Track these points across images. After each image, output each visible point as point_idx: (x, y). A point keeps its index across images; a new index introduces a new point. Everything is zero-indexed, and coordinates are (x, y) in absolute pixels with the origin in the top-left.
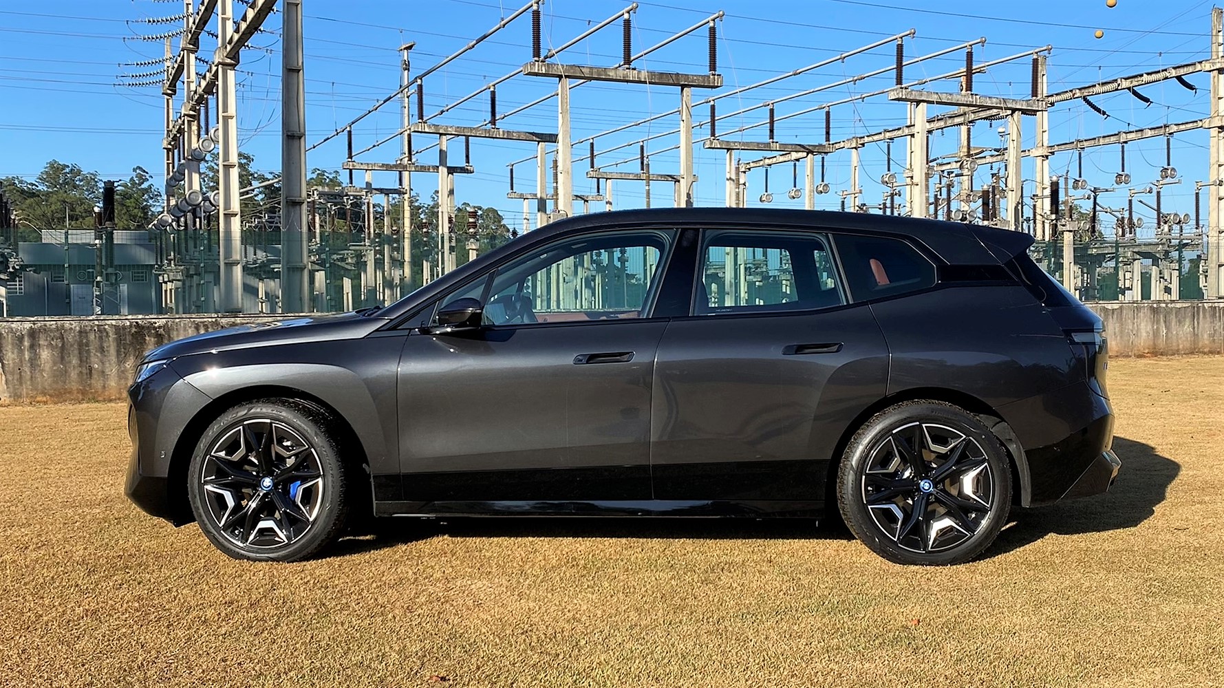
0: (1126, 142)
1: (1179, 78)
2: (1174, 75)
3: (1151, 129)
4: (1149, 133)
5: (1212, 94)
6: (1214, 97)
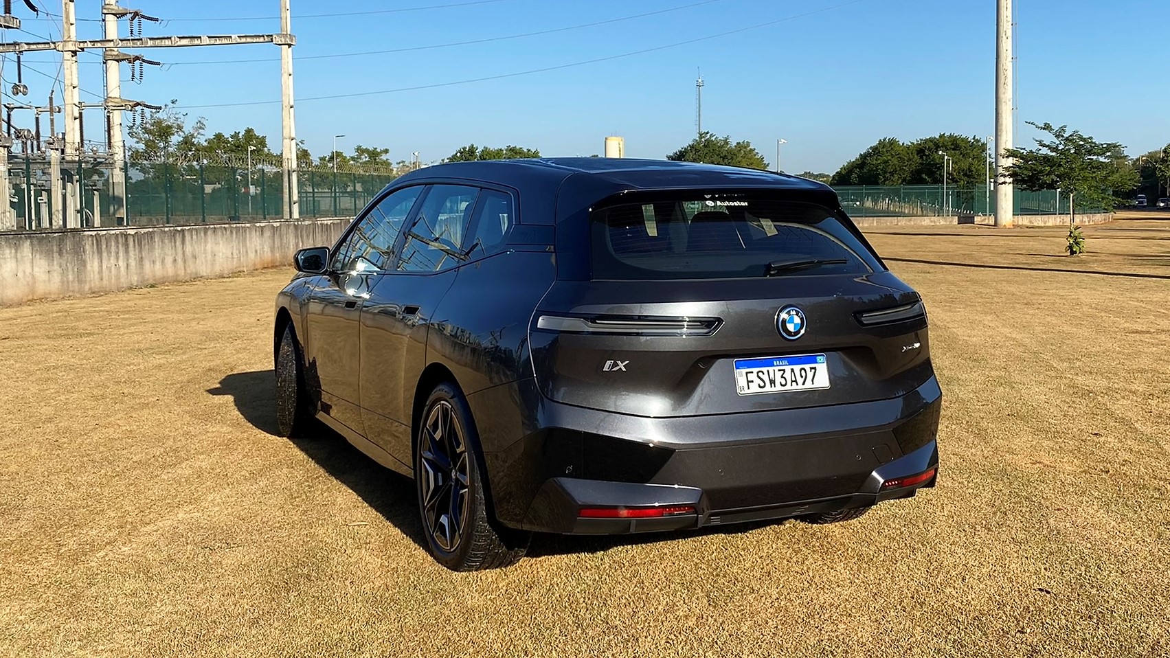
5: (64, 20)
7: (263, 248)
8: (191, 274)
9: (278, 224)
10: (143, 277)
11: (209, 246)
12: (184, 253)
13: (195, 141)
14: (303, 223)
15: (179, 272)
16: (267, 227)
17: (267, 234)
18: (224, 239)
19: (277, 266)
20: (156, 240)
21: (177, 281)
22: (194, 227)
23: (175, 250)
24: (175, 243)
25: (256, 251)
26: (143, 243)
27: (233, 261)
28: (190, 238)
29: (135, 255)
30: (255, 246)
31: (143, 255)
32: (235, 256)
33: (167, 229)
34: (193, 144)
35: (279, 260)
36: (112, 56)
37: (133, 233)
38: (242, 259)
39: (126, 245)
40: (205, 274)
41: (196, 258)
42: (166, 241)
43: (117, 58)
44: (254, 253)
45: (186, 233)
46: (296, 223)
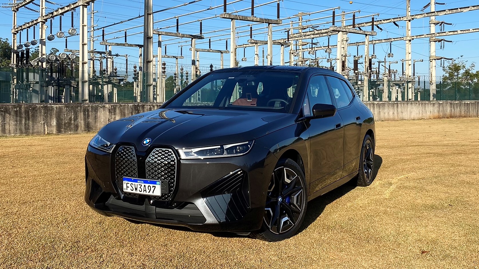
0: (375, 44)
1: (394, 22)
2: (393, 21)
3: (384, 40)
4: (384, 41)
5: (407, 29)
6: (407, 30)
7: (434, 111)
8: (400, 118)
9: (442, 102)
10: (380, 118)
11: (409, 109)
12: (397, 111)
13: (470, 72)
14: (454, 102)
15: (395, 117)
16: (436, 103)
17: (436, 106)
18: (416, 107)
19: (441, 118)
20: (386, 106)
21: (394, 120)
22: (402, 102)
23: (394, 110)
24: (394, 107)
25: (431, 112)
26: (380, 106)
27: (420, 115)
28: (400, 106)
29: (377, 110)
30: (430, 110)
31: (380, 110)
32: (420, 113)
33: (390, 102)
34: (469, 73)
35: (442, 115)
36: (433, 40)
37: (377, 103)
38: (424, 114)
39: (374, 107)
40: (406, 119)
41: (403, 113)
42: (390, 106)
43: (435, 40)
44: (430, 112)
45: (399, 104)
46: (451, 102)
